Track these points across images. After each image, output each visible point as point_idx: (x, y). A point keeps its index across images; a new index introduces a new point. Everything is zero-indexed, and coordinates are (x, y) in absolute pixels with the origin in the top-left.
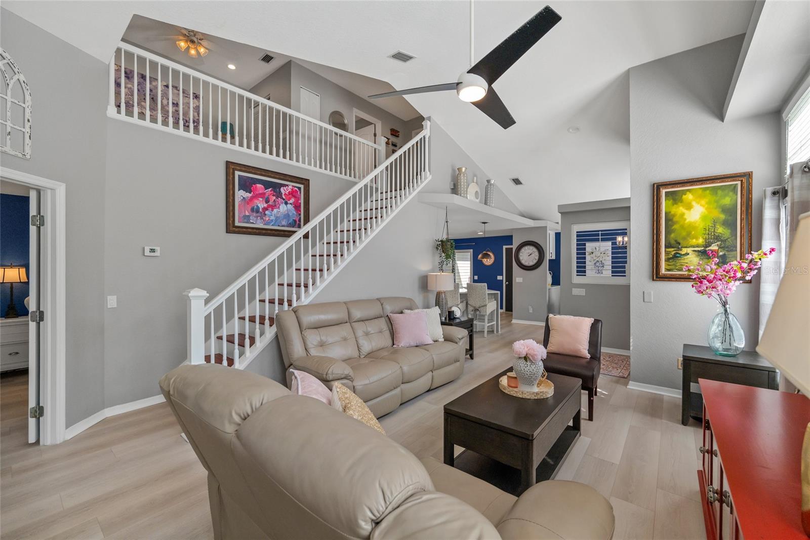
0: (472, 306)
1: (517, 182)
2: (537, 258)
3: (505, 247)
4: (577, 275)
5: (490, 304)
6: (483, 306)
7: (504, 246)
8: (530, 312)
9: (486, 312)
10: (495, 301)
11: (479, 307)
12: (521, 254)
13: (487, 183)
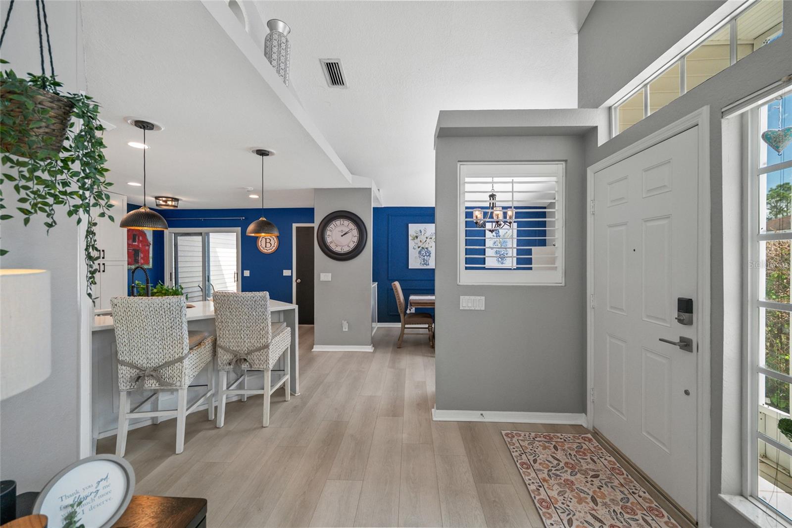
0: (226, 350)
1: (334, 74)
2: (356, 239)
3: (295, 226)
4: (467, 268)
5: (277, 339)
6: (259, 349)
7: (293, 224)
8: (344, 330)
9: (267, 361)
10: (289, 329)
11: (249, 353)
12: (328, 233)
13: (268, 31)
